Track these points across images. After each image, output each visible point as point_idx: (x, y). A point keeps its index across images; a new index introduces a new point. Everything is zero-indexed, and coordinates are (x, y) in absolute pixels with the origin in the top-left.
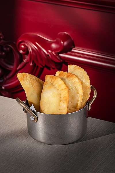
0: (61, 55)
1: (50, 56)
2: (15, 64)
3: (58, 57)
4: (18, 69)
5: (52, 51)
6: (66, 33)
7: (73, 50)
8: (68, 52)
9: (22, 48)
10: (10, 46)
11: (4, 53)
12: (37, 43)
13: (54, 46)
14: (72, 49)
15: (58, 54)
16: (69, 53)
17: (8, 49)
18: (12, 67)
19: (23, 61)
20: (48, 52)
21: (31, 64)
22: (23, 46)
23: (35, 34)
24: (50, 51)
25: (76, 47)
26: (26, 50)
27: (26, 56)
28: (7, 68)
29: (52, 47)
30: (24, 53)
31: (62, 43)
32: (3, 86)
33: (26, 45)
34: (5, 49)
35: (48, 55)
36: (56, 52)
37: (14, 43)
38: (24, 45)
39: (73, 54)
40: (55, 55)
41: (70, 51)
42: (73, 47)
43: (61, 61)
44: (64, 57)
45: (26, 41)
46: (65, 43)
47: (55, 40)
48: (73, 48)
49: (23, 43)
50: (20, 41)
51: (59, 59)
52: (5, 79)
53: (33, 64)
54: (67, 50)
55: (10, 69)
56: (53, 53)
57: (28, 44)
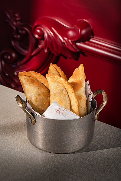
0: (78, 44)
1: (66, 44)
2: (30, 49)
3: (74, 46)
4: (32, 54)
5: (69, 38)
6: (85, 20)
7: (91, 40)
8: (85, 41)
9: (38, 32)
10: (26, 29)
11: (19, 36)
12: (53, 29)
13: (71, 33)
14: (90, 38)
15: (74, 42)
16: (87, 42)
17: (24, 32)
18: (26, 52)
19: (38, 47)
20: (64, 39)
21: (46, 51)
22: (38, 31)
23: (53, 18)
24: (66, 39)
25: (95, 37)
26: (42, 35)
27: (42, 41)
28: (21, 53)
29: (70, 34)
30: (39, 37)
31: (79, 31)
32: (15, 71)
33: (43, 29)
34: (20, 32)
35: (64, 43)
36: (73, 40)
37: (31, 26)
38: (40, 30)
39: (91, 44)
40: (71, 43)
41: (88, 40)
42: (92, 36)
43: (78, 50)
44: (81, 47)
45: (42, 26)
46: (84, 32)
47: (73, 28)
48: (92, 38)
49: (39, 27)
50: (36, 24)
51: (75, 48)
52: (18, 64)
53: (48, 50)
54: (85, 39)
55: (24, 54)
56: (70, 41)
57: (44, 29)
